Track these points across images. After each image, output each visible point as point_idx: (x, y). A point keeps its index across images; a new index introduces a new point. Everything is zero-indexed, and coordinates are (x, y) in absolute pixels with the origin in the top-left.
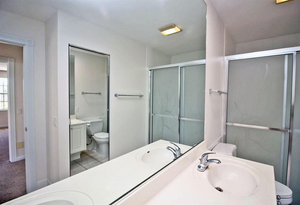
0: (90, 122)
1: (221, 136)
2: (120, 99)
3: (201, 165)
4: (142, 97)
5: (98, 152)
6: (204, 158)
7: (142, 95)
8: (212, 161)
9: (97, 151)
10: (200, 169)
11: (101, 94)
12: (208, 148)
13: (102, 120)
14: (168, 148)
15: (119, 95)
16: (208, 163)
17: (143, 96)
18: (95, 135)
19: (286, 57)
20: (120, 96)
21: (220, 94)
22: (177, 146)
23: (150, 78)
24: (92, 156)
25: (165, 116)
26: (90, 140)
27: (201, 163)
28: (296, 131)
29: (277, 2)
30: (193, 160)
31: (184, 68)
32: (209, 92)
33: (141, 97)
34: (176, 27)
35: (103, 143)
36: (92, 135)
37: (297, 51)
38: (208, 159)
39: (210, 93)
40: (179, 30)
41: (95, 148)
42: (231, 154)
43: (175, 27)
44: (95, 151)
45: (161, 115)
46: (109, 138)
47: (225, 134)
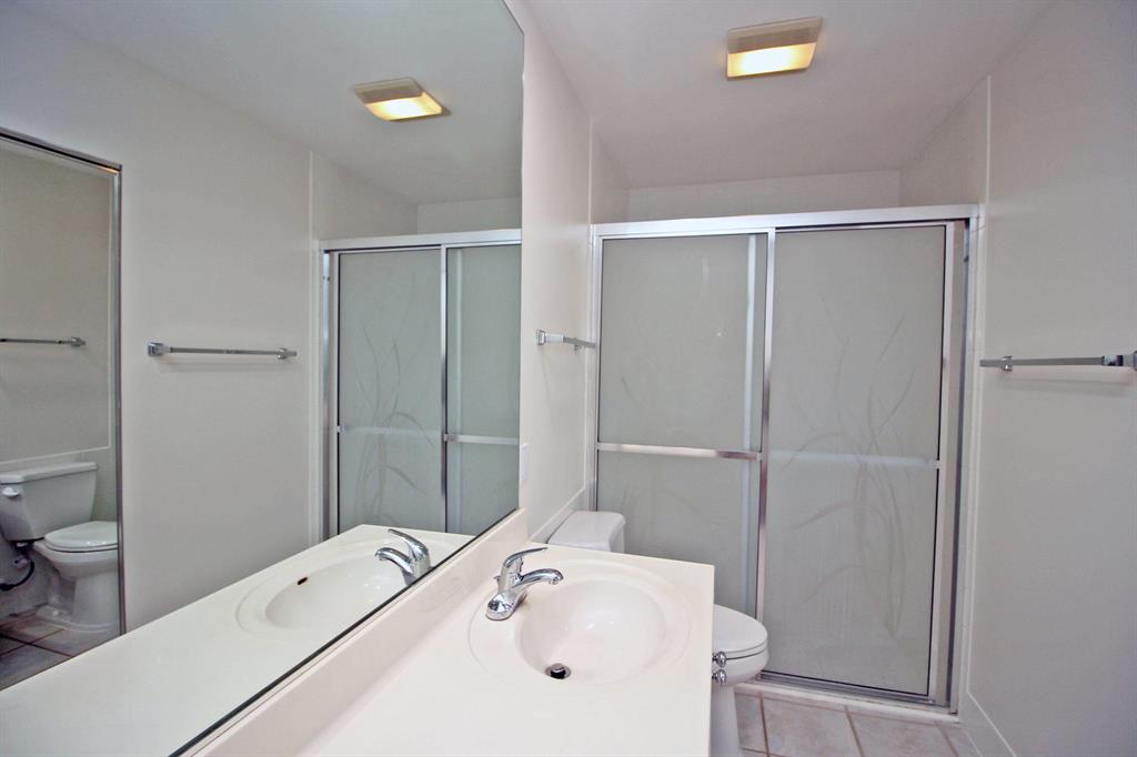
0: (18, 477)
1: (581, 491)
2: (172, 364)
3: (499, 598)
4: (290, 358)
5: (71, 613)
6: (511, 570)
7: (290, 349)
8: (539, 579)
9: (65, 612)
10: (493, 614)
11: (84, 343)
12: (533, 536)
13: (91, 465)
14: (383, 554)
15: (172, 350)
16: (524, 586)
17: (295, 354)
18: (48, 536)
19: (753, 240)
20: (174, 355)
21: (576, 350)
22: (417, 542)
23: (326, 281)
24: (38, 640)
25: (388, 431)
26: (24, 561)
27: (500, 591)
28: (776, 456)
29: (730, 74)
30: (473, 587)
31: (459, 253)
32: (536, 341)
33: (284, 357)
34: (424, 95)
35: (92, 571)
36: (33, 541)
37: (777, 228)
38: (522, 574)
39: (540, 344)
40: (437, 109)
41: (54, 599)
42: (606, 544)
43: (420, 95)
44: (56, 613)
45: (377, 431)
46: (119, 547)
47: (593, 480)
